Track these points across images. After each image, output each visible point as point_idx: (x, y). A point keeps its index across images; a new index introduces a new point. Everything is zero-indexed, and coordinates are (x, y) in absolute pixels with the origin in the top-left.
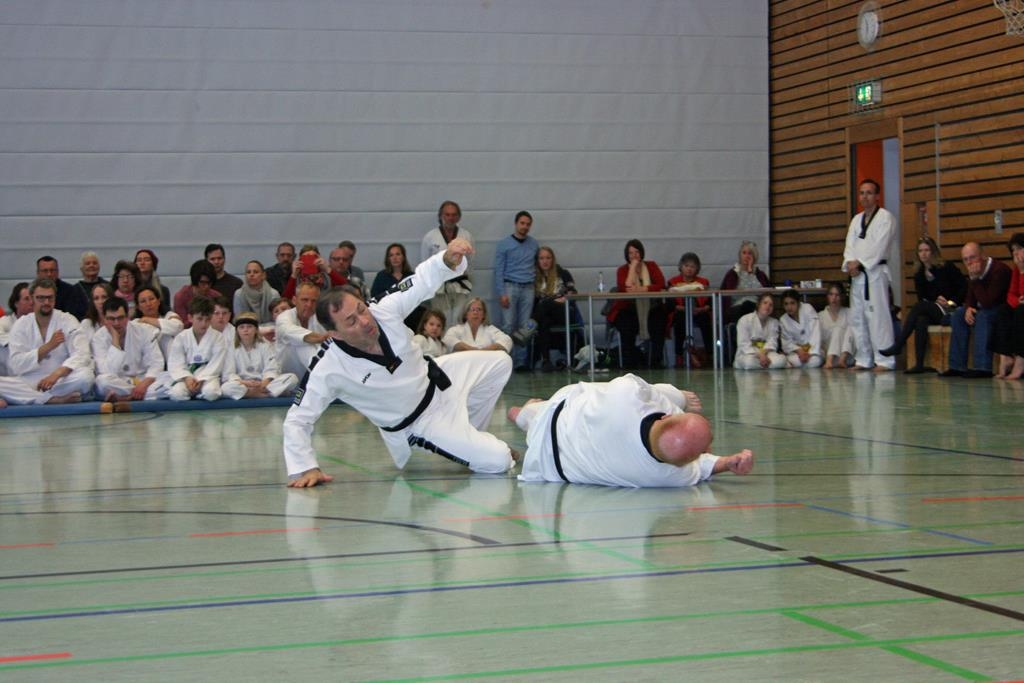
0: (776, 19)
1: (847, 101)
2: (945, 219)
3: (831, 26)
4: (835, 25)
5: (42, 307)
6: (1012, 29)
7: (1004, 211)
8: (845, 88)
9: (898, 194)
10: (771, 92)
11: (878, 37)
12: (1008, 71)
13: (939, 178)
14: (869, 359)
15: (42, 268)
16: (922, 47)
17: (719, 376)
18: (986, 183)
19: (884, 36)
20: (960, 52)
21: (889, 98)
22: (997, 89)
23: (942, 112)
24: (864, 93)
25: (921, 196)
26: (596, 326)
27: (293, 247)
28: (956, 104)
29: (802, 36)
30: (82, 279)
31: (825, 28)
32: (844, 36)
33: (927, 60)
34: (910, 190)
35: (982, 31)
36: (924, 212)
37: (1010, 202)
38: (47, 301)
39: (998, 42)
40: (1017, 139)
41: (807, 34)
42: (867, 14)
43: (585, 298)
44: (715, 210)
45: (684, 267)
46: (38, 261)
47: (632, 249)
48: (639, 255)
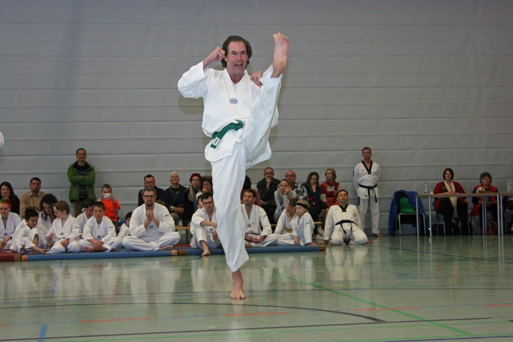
5: (147, 202)
15: (147, 182)
17: (501, 239)
26: (432, 212)
27: (272, 170)
30: (171, 186)
38: (150, 199)
43: (427, 197)
44: (498, 149)
45: (483, 180)
46: (145, 178)
47: (448, 172)
48: (451, 175)
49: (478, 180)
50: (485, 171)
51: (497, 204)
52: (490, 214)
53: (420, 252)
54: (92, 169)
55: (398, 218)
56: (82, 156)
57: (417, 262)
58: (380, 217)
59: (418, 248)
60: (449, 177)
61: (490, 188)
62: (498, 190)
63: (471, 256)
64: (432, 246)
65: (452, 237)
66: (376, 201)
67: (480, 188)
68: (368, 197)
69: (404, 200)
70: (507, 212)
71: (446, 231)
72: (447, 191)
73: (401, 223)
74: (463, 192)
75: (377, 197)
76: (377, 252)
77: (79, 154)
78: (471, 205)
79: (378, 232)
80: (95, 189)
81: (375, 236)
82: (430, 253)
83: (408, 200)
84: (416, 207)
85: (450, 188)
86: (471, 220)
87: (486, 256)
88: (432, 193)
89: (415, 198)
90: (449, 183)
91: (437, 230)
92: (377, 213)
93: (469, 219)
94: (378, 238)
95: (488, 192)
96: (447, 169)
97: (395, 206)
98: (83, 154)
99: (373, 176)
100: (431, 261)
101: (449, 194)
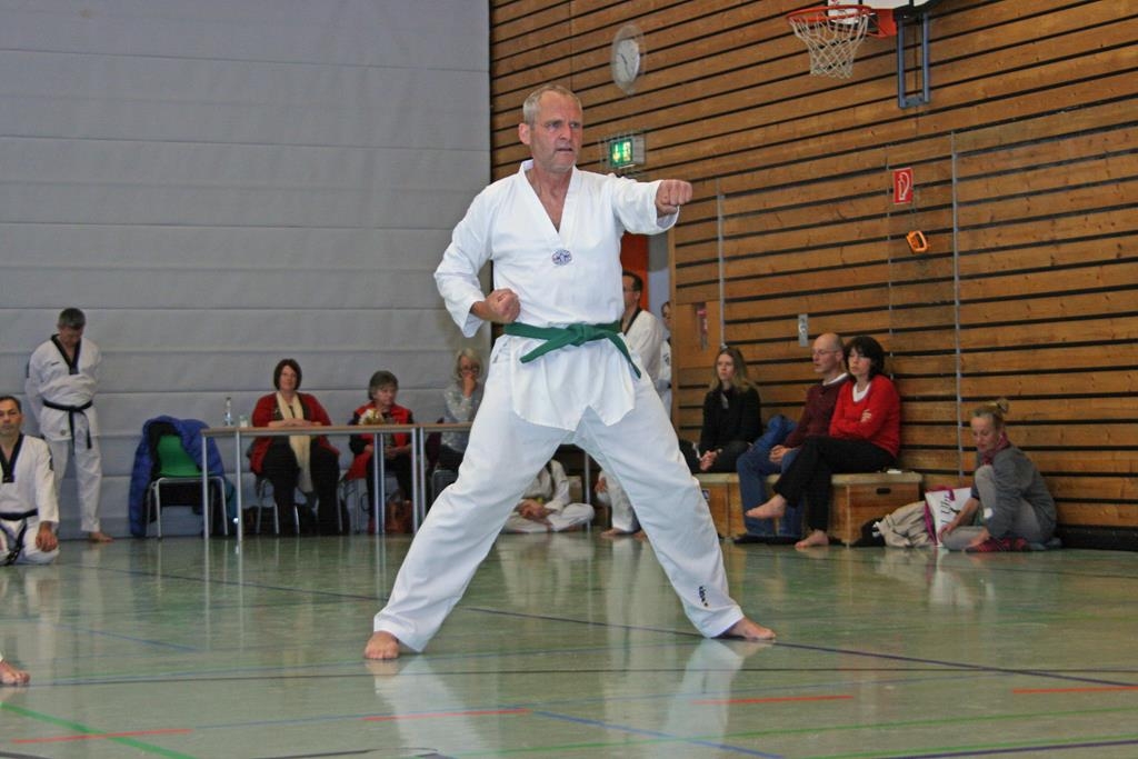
0: (499, 47)
1: (598, 162)
2: (732, 327)
3: (574, 58)
4: (583, 56)
6: (817, 65)
7: (811, 315)
8: (596, 143)
9: (667, 292)
10: (494, 149)
11: (639, 75)
12: (814, 125)
13: (722, 271)
14: (630, 520)
16: (699, 89)
18: (787, 277)
19: (647, 73)
20: (749, 97)
21: (655, 159)
22: (799, 149)
23: (725, 179)
24: (621, 151)
25: (698, 294)
26: (245, 475)
28: (742, 168)
29: (536, 70)
31: (567, 61)
32: (593, 72)
33: (706, 107)
34: (685, 286)
35: (778, 69)
36: (703, 316)
37: (819, 303)
39: (799, 85)
40: (827, 217)
41: (541, 68)
42: (626, 42)
43: (231, 434)
44: (416, 312)
45: (380, 392)
47: (287, 370)
48: (294, 379)
50: (382, 368)
51: (410, 452)
52: (393, 481)
53: (211, 581)
55: (153, 492)
57: (202, 609)
58: (103, 489)
59: (207, 570)
60: (290, 384)
61: (394, 413)
62: (415, 417)
63: (344, 590)
64: (244, 566)
66: (89, 446)
67: (370, 413)
68: (67, 437)
69: (171, 444)
70: (437, 477)
71: (280, 526)
73: (162, 505)
74: (326, 422)
75: (92, 435)
76: (91, 583)
78: (346, 458)
79: (96, 528)
81: (91, 540)
82: (236, 584)
83: (182, 445)
84: (201, 461)
85: (291, 410)
86: (346, 496)
87: (382, 588)
88: (244, 425)
89: (201, 440)
90: (289, 400)
91: (259, 523)
92: (93, 478)
93: (341, 494)
94: (98, 545)
95: (387, 423)
96: (284, 363)
97: (147, 460)
99: (83, 377)
100: (241, 603)
101: (286, 425)
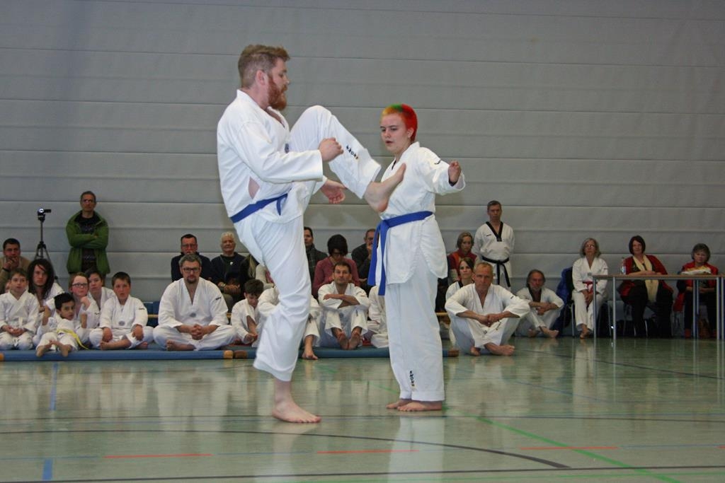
5: (188, 277)
15: (184, 244)
17: (720, 345)
26: (617, 302)
30: (222, 254)
38: (192, 272)
43: (610, 278)
44: (720, 209)
45: (696, 255)
46: (182, 238)
47: (635, 242)
48: (640, 248)
49: (690, 256)
50: (699, 242)
51: (715, 292)
52: (704, 307)
54: (104, 224)
55: (570, 310)
56: (87, 203)
60: (638, 250)
63: (675, 369)
64: (616, 352)
65: (647, 340)
68: (496, 277)
72: (639, 270)
74: (664, 272)
76: (533, 360)
77: (85, 200)
80: (108, 254)
82: (612, 363)
87: (696, 369)
91: (624, 330)
96: (634, 239)
98: (91, 201)
99: (504, 244)
100: (614, 376)
101: (642, 274)
